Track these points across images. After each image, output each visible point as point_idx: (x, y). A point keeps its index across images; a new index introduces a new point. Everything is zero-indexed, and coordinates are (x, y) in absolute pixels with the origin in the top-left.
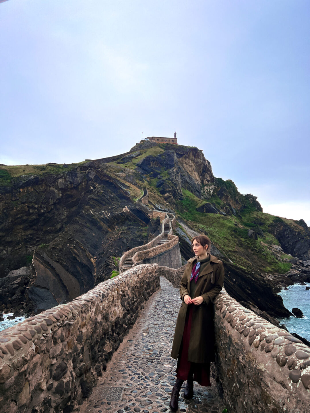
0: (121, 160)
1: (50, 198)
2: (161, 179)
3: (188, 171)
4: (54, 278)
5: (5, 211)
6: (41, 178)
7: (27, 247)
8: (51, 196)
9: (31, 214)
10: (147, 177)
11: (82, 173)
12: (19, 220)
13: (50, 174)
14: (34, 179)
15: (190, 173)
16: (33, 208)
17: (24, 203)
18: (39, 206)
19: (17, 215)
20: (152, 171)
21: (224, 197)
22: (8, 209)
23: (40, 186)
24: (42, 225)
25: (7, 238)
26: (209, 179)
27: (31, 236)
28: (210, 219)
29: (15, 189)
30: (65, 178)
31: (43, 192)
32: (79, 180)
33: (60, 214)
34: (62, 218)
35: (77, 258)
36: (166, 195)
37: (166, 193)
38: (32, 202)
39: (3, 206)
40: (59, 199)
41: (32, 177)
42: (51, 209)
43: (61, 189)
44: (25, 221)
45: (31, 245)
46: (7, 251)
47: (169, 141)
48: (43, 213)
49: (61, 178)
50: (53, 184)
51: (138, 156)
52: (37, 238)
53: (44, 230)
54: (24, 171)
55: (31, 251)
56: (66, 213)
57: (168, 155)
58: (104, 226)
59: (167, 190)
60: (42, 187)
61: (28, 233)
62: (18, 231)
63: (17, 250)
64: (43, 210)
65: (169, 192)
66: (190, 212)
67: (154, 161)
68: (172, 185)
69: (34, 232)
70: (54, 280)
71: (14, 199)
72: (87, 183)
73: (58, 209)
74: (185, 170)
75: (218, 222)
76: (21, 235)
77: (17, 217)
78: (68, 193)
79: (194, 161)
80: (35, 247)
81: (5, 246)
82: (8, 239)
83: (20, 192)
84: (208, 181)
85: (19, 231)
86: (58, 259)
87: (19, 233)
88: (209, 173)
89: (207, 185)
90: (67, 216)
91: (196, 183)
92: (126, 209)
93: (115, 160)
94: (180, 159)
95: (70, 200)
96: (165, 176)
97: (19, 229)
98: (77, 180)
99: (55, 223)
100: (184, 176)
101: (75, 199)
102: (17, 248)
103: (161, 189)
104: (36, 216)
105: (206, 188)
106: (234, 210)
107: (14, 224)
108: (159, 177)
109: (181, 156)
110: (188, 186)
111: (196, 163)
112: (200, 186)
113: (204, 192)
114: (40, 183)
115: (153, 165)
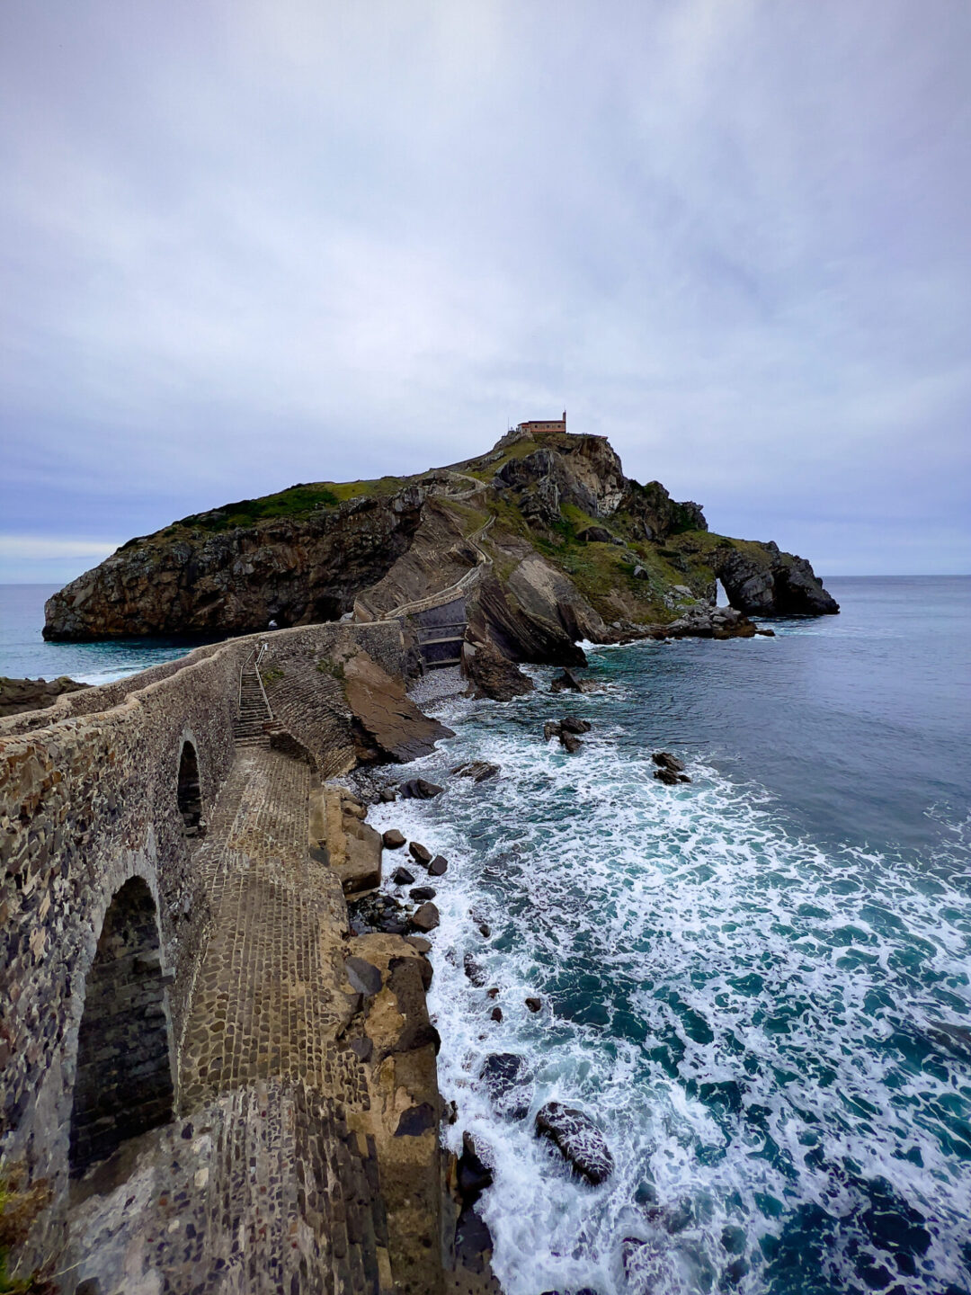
2: (525, 495)
3: (579, 475)
6: (374, 500)
8: (387, 523)
9: (366, 547)
10: (506, 492)
12: (353, 554)
14: (366, 502)
15: (581, 477)
16: (367, 539)
18: (374, 536)
19: (350, 548)
20: (515, 482)
22: (338, 542)
23: (374, 511)
24: (380, 560)
26: (615, 483)
27: (368, 574)
28: (590, 551)
30: (403, 499)
31: (377, 519)
36: (531, 517)
37: (531, 515)
38: (364, 532)
39: (333, 539)
40: (397, 527)
41: (363, 501)
42: (387, 539)
43: (399, 514)
44: (357, 557)
47: (554, 426)
48: (379, 546)
49: (398, 498)
50: (389, 507)
51: (500, 458)
54: (353, 491)
57: (540, 457)
58: (429, 568)
59: (533, 511)
61: (364, 569)
62: (351, 568)
64: (379, 541)
65: (535, 513)
66: (566, 540)
67: (519, 467)
68: (541, 503)
69: (371, 569)
74: (573, 473)
75: (600, 555)
76: (356, 572)
77: (350, 551)
78: (409, 517)
79: (590, 458)
82: (343, 577)
83: (350, 520)
84: (613, 487)
85: (353, 568)
88: (616, 473)
89: (610, 494)
91: (590, 493)
92: (453, 549)
94: (567, 456)
96: (532, 490)
97: (353, 566)
100: (570, 484)
103: (524, 510)
105: (607, 498)
106: (649, 532)
107: (347, 560)
108: (524, 490)
109: (568, 451)
110: (576, 499)
111: (594, 460)
112: (598, 496)
113: (604, 505)
114: (373, 507)
115: (518, 473)
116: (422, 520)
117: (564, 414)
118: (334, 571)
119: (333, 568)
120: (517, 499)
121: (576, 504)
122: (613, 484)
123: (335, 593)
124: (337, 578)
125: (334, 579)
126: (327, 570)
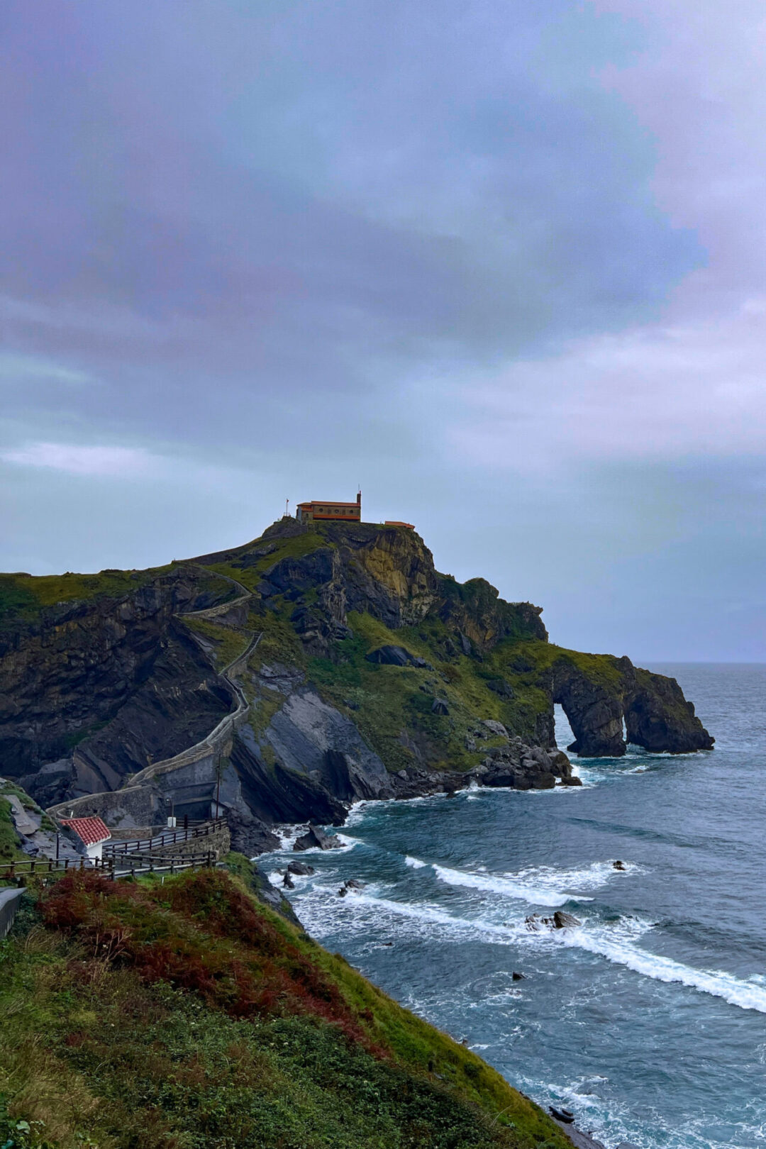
0: (241, 559)
1: (105, 639)
2: (301, 605)
3: (375, 574)
4: (98, 780)
5: (31, 666)
6: (90, 606)
7: (67, 722)
8: (107, 634)
9: (73, 669)
10: (275, 602)
11: (163, 589)
12: (54, 678)
13: (107, 597)
14: (79, 608)
15: (379, 577)
16: (77, 658)
17: (61, 652)
18: (87, 654)
19: (51, 670)
20: (289, 587)
21: (450, 620)
22: (35, 662)
23: (89, 618)
24: (93, 685)
25: (35, 708)
26: (424, 583)
27: (74, 704)
28: (382, 677)
29: (47, 628)
30: (133, 602)
31: (93, 629)
32: (157, 603)
33: (122, 665)
34: (127, 671)
35: (129, 756)
36: (308, 634)
37: (307, 631)
38: (75, 649)
39: (28, 657)
40: (121, 640)
41: (75, 606)
42: (107, 657)
43: (125, 622)
44: (62, 680)
45: (74, 718)
46: (35, 729)
47: (344, 511)
48: (93, 668)
49: (126, 601)
50: (112, 614)
51: (270, 553)
52: (84, 706)
53: (96, 692)
54: (61, 591)
55: (73, 729)
56: (133, 662)
57: (322, 557)
58: (171, 710)
59: (310, 625)
60: (92, 620)
61: (70, 698)
62: (50, 696)
63: (51, 726)
64: (94, 660)
65: (313, 628)
66: (352, 662)
67: (294, 568)
68: (321, 616)
69: (79, 696)
70: (99, 783)
71: (45, 645)
72: (173, 608)
73: (119, 657)
74: (368, 571)
76: (57, 702)
77: (50, 674)
78: (138, 627)
79: (390, 552)
80: (80, 722)
81: (31, 721)
82: (37, 709)
83: (55, 632)
84: (422, 587)
85: (52, 696)
86: (106, 757)
87: (53, 699)
88: (426, 571)
89: (418, 596)
90: (135, 668)
91: (391, 596)
92: (203, 686)
93: (230, 558)
94: (360, 551)
95: (141, 639)
96: (310, 599)
97: (54, 693)
98: (154, 603)
99: (115, 680)
100: (363, 585)
101: (149, 638)
102: (51, 724)
103: (298, 625)
104: (82, 671)
105: (415, 602)
106: (467, 646)
107: (46, 685)
108: (299, 600)
109: (362, 544)
110: (370, 605)
111: (396, 555)
112: (402, 598)
113: (410, 611)
114: (89, 613)
115: (294, 575)
116: (162, 646)
117: (359, 494)
118: (25, 701)
119: (23, 696)
120: (290, 608)
121: (371, 611)
122: (422, 583)
123: (22, 732)
124: (29, 710)
125: (23, 711)
126: (15, 700)
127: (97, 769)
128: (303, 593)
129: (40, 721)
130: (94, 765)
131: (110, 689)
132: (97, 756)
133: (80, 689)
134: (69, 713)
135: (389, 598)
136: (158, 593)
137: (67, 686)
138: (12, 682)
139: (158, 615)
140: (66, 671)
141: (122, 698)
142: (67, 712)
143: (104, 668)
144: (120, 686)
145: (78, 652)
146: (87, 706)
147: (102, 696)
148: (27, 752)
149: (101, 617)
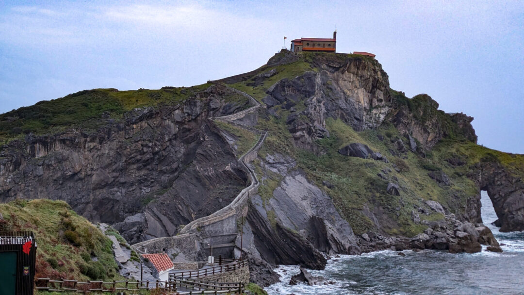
0: (253, 80)
1: (165, 134)
2: (293, 113)
3: (346, 91)
4: (162, 228)
5: (118, 150)
6: (155, 111)
7: (141, 189)
8: (166, 131)
9: (144, 153)
10: (276, 110)
11: (202, 101)
12: (133, 159)
13: (166, 105)
14: (148, 112)
15: (349, 93)
16: (147, 146)
17: (137, 142)
18: (153, 144)
19: (131, 154)
20: (286, 99)
21: (400, 125)
22: (121, 148)
23: (155, 120)
24: (157, 165)
25: (121, 178)
26: (382, 97)
27: (145, 177)
28: (350, 166)
29: (129, 126)
30: (182, 109)
31: (157, 127)
32: (198, 110)
33: (176, 152)
34: (179, 156)
35: (181, 213)
36: (298, 134)
37: (298, 131)
38: (145, 140)
39: (117, 145)
40: (175, 135)
41: (146, 111)
42: (166, 146)
43: (177, 123)
44: (138, 161)
45: (145, 186)
46: (121, 193)
47: (324, 45)
48: (158, 152)
49: (178, 109)
50: (169, 117)
51: (272, 76)
52: (152, 179)
53: (159, 170)
54: (137, 101)
55: (145, 194)
56: (183, 150)
58: (207, 183)
59: (299, 127)
60: (156, 121)
61: (142, 173)
62: (130, 171)
63: (131, 191)
64: (158, 148)
65: (302, 130)
66: (329, 154)
67: (289, 86)
68: (307, 121)
69: (149, 172)
70: (162, 230)
71: (127, 137)
72: (208, 114)
73: (174, 146)
74: (341, 89)
75: (358, 170)
76: (135, 175)
77: (130, 157)
78: (186, 126)
79: (357, 75)
80: (149, 189)
81: (118, 187)
82: (122, 180)
83: (133, 128)
84: (380, 100)
85: (132, 171)
86: (166, 213)
87: (132, 173)
88: (383, 88)
89: (376, 107)
90: (184, 154)
91: (357, 107)
92: (228, 168)
93: (246, 80)
94: (335, 74)
95: (188, 135)
96: (299, 109)
97: (133, 169)
98: (196, 110)
99: (171, 162)
100: (337, 99)
101: (193, 134)
102: (131, 189)
103: (291, 127)
104: (150, 155)
105: (374, 111)
106: (414, 145)
107: (128, 164)
108: (292, 109)
109: (337, 69)
110: (342, 113)
111: (361, 77)
112: (365, 109)
113: (371, 118)
114: (154, 116)
115: (288, 92)
116: (202, 139)
117: (335, 33)
118: (115, 174)
119: (113, 171)
120: (286, 115)
121: (342, 117)
122: (380, 98)
123: (113, 194)
124: (117, 180)
125: (114, 181)
126: (109, 173)
127: (160, 221)
128: (295, 104)
129: (124, 188)
130: (159, 218)
131: (168, 168)
132: (160, 212)
133: (148, 167)
134: (142, 183)
135: (356, 109)
136: (199, 104)
137: (141, 165)
138: (107, 161)
139: (199, 118)
140: (141, 155)
141: (176, 174)
142: (141, 182)
143: (164, 153)
144: (175, 166)
145: (147, 142)
146: (153, 179)
147: (162, 172)
148: (116, 208)
149: (162, 119)
